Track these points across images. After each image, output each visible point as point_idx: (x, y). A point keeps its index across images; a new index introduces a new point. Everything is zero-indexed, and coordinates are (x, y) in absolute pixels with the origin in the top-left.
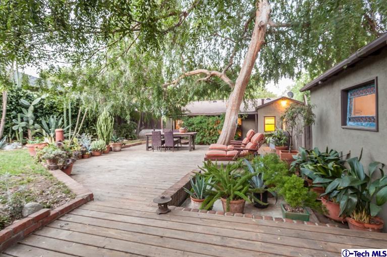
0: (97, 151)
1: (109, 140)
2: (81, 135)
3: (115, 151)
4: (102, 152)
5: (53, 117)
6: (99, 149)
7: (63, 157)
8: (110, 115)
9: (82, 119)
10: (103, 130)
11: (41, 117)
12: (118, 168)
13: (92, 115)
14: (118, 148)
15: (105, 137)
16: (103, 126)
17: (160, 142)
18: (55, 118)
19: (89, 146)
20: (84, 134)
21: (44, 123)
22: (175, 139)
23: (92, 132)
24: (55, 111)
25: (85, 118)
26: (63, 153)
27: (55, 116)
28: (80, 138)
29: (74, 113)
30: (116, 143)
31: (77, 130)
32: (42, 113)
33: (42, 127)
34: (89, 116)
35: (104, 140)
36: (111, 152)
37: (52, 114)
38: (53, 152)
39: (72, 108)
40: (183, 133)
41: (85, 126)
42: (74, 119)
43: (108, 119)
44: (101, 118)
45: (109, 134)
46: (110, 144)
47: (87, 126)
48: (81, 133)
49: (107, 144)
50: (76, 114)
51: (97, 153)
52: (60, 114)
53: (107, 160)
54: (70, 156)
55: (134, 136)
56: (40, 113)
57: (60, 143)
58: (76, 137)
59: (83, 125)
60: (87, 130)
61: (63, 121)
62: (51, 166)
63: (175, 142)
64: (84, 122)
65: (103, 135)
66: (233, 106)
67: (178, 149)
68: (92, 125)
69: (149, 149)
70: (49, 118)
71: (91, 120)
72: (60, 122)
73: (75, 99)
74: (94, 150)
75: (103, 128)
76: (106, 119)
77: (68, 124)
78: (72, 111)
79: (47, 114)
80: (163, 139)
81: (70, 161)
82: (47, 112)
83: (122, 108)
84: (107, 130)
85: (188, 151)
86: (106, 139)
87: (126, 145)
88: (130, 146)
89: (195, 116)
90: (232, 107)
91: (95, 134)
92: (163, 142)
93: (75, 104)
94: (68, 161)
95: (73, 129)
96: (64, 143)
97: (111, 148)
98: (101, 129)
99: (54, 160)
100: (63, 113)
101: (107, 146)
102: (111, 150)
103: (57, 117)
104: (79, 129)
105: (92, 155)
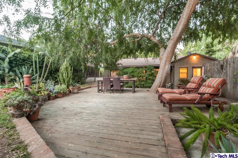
0: (60, 94)
1: (69, 85)
2: (46, 81)
3: (74, 93)
4: (64, 94)
5: (25, 67)
6: (62, 92)
7: (29, 103)
8: (70, 64)
9: (47, 69)
10: (64, 77)
11: (15, 67)
12: (83, 111)
13: (54, 66)
14: (76, 91)
15: (66, 82)
16: (64, 74)
17: (110, 86)
18: (26, 68)
19: (54, 89)
20: (49, 80)
21: (18, 72)
22: (121, 84)
23: (54, 79)
24: (26, 63)
25: (49, 69)
26: (29, 99)
27: (26, 67)
28: (46, 83)
29: (41, 65)
30: (75, 87)
31: (43, 77)
32: (16, 64)
33: (16, 75)
34: (52, 66)
35: (65, 84)
36: (71, 94)
37: (24, 65)
38: (18, 99)
39: (39, 61)
40: (127, 79)
41: (49, 75)
42: (41, 70)
43: (68, 68)
44: (62, 68)
45: (69, 80)
46: (70, 88)
47: (51, 75)
48: (46, 80)
49: (68, 87)
50: (42, 65)
51: (60, 96)
52: (30, 66)
53: (69, 101)
54: (37, 101)
55: (83, 82)
56: (14, 64)
57: (26, 87)
58: (43, 83)
59: (48, 74)
60: (50, 78)
61: (33, 70)
62: (15, 113)
63: (122, 86)
64: (48, 72)
65: (64, 80)
66: (167, 57)
67: (123, 91)
68: (55, 74)
69: (100, 91)
70: (22, 69)
71: (54, 70)
72: (30, 71)
73: (42, 55)
74: (58, 93)
75: (64, 75)
76: (67, 68)
77: (36, 73)
78: (39, 64)
79: (20, 65)
80: (111, 84)
81: (37, 107)
82: (20, 63)
83: (78, 60)
84: (67, 77)
85: (132, 93)
86: (66, 84)
87: (81, 88)
88: (83, 89)
89: (128, 68)
90: (166, 59)
91: (56, 80)
92: (112, 86)
93: (42, 58)
94: (35, 106)
95: (40, 76)
96: (31, 88)
97: (70, 91)
98: (63, 76)
99: (19, 107)
100: (32, 65)
101: (68, 90)
102: (70, 92)
103: (28, 68)
104: (45, 76)
105: (56, 97)
